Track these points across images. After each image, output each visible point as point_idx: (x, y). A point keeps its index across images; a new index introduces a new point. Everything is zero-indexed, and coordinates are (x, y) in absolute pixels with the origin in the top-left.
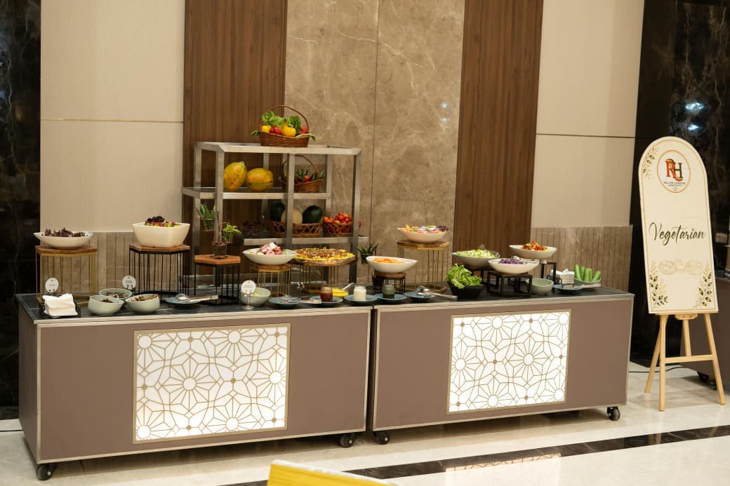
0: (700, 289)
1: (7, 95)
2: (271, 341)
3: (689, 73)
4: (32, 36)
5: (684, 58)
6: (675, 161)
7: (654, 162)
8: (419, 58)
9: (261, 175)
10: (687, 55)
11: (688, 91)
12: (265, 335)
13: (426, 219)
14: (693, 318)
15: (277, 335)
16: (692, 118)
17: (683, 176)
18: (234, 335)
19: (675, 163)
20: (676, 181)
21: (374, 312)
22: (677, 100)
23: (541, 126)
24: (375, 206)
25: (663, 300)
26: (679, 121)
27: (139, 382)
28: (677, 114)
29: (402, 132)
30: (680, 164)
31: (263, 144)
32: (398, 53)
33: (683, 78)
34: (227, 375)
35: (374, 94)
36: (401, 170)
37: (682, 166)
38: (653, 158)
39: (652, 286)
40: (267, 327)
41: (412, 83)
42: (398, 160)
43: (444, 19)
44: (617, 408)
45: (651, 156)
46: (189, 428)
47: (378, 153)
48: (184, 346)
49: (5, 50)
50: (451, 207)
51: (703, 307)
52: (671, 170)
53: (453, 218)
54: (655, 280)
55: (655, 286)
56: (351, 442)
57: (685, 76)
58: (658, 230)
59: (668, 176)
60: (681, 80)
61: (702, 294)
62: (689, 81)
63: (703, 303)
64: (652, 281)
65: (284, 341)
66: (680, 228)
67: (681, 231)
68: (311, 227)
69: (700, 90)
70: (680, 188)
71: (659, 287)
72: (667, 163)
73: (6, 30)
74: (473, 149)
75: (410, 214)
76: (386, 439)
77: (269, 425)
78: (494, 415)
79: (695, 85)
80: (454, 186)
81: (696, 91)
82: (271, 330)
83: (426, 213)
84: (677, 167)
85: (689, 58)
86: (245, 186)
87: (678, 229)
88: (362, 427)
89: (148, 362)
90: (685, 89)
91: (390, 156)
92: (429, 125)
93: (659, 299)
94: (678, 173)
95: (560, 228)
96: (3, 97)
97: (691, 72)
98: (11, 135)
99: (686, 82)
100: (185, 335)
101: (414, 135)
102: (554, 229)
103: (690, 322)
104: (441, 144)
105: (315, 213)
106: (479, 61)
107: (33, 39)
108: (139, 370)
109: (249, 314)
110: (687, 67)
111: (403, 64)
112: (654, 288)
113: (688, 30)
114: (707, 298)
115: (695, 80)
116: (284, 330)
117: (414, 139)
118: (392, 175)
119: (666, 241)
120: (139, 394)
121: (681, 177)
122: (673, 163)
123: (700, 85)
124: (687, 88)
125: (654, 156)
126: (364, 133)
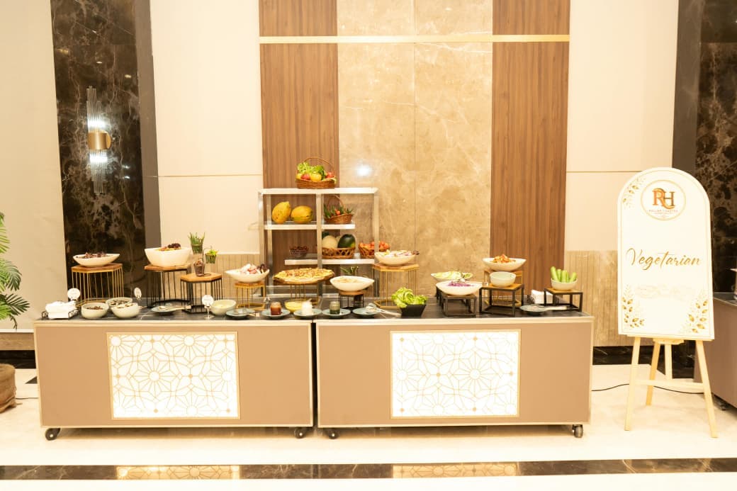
0: (690, 315)
1: (119, 160)
2: (221, 346)
3: (717, 108)
4: (134, 118)
5: (711, 94)
6: (665, 190)
7: (637, 193)
8: (453, 115)
9: (302, 212)
10: (714, 91)
11: (716, 125)
12: (215, 341)
13: (465, 244)
14: (678, 343)
15: (226, 341)
16: (723, 149)
17: (675, 204)
18: (189, 339)
19: (665, 192)
20: (665, 209)
21: (314, 326)
22: (704, 133)
23: (570, 165)
24: (418, 234)
25: (638, 323)
26: (708, 153)
27: (114, 372)
28: (705, 146)
29: (439, 175)
30: (672, 193)
31: (299, 187)
32: (433, 113)
33: (711, 112)
34: (186, 372)
35: (414, 147)
36: (440, 206)
37: (675, 195)
38: (637, 188)
39: (625, 308)
40: (217, 334)
41: (447, 136)
42: (437, 197)
43: (474, 82)
44: (581, 426)
45: (633, 187)
46: (156, 411)
47: (419, 192)
48: (148, 346)
49: (117, 129)
50: (487, 235)
51: (693, 333)
52: (659, 198)
53: (489, 243)
54: (629, 303)
55: (628, 309)
56: (301, 434)
57: (713, 110)
58: (637, 255)
59: (655, 204)
60: (709, 115)
61: (693, 320)
62: (718, 115)
63: (693, 330)
64: (626, 304)
65: (232, 346)
66: (667, 254)
67: (668, 257)
68: (346, 251)
69: (731, 122)
70: (671, 216)
71: (633, 310)
72: (655, 192)
73: (117, 115)
74: (505, 186)
75: (449, 241)
76: (333, 435)
77: (224, 415)
78: (442, 423)
79: (725, 119)
80: (489, 217)
81: (726, 124)
82: (220, 336)
83: (464, 240)
84: (668, 195)
85: (717, 96)
86: (289, 219)
87: (663, 255)
88: (309, 423)
89: (119, 357)
90: (714, 123)
91: (430, 195)
92: (463, 168)
93: (633, 321)
94: (668, 202)
95: (594, 252)
96: (117, 161)
97: (720, 107)
98: (124, 187)
99: (714, 116)
100: (148, 337)
101: (450, 178)
102: (588, 252)
103: (674, 348)
104: (476, 184)
105: (348, 239)
106: (508, 114)
107: (135, 121)
108: (113, 363)
109: (208, 322)
110: (715, 102)
111: (438, 120)
112: (627, 311)
113: (714, 68)
114: (699, 325)
115: (725, 114)
116: (232, 337)
117: (451, 180)
118: (432, 210)
119: (647, 267)
120: (114, 381)
121: (673, 205)
122: (663, 192)
123: (731, 118)
124: (716, 121)
125: (639, 186)
126: (407, 177)
